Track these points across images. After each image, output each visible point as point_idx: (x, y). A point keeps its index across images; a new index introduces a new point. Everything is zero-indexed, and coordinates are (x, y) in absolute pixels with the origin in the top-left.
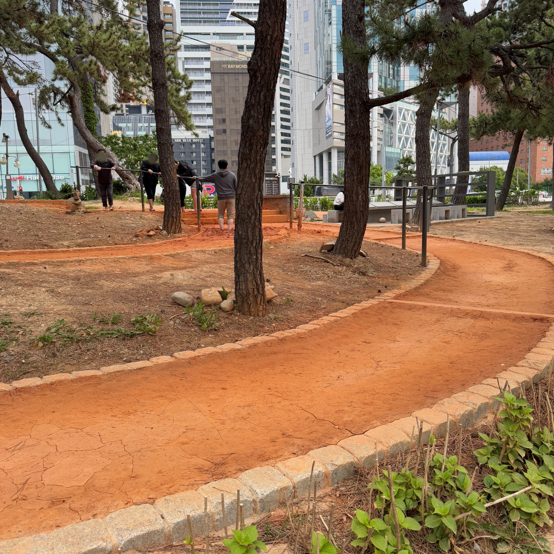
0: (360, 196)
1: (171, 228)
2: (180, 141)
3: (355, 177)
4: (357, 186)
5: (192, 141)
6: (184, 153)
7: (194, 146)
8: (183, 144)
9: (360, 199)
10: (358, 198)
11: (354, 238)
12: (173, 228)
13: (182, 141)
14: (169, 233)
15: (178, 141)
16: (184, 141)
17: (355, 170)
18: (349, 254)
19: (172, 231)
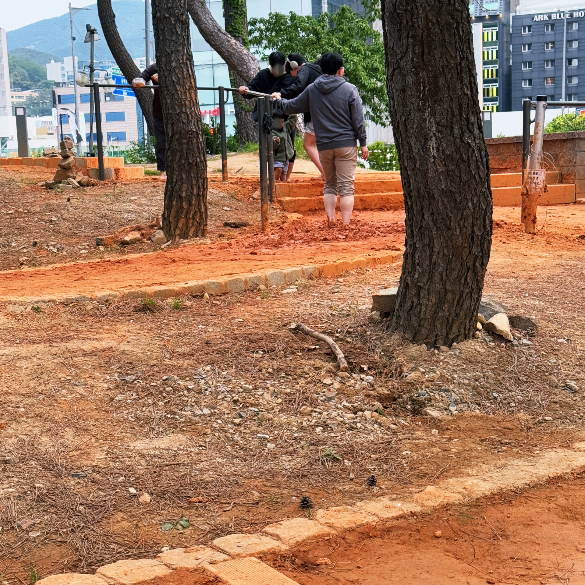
0: (433, 143)
1: (177, 226)
2: (546, 18)
3: (410, 79)
4: (421, 110)
5: (571, 15)
6: (553, 43)
7: (575, 27)
8: (553, 25)
9: (434, 152)
10: (425, 148)
11: (437, 278)
12: (180, 225)
13: (550, 17)
14: (170, 235)
15: (540, 18)
16: (554, 17)
17: (404, 54)
18: (424, 332)
19: (178, 232)
